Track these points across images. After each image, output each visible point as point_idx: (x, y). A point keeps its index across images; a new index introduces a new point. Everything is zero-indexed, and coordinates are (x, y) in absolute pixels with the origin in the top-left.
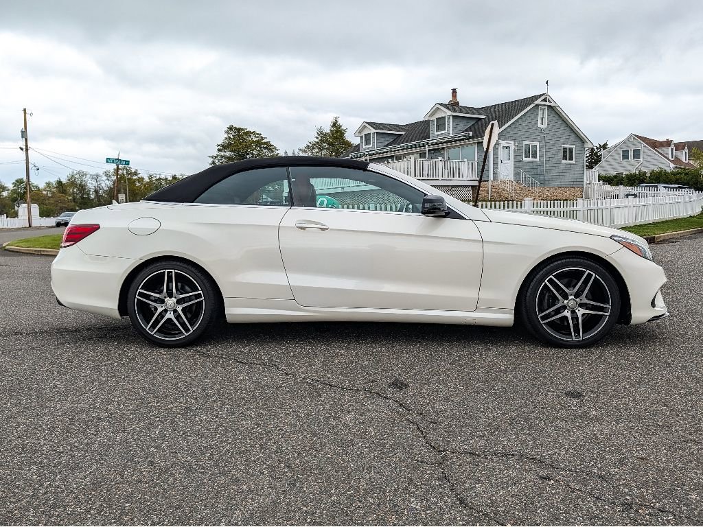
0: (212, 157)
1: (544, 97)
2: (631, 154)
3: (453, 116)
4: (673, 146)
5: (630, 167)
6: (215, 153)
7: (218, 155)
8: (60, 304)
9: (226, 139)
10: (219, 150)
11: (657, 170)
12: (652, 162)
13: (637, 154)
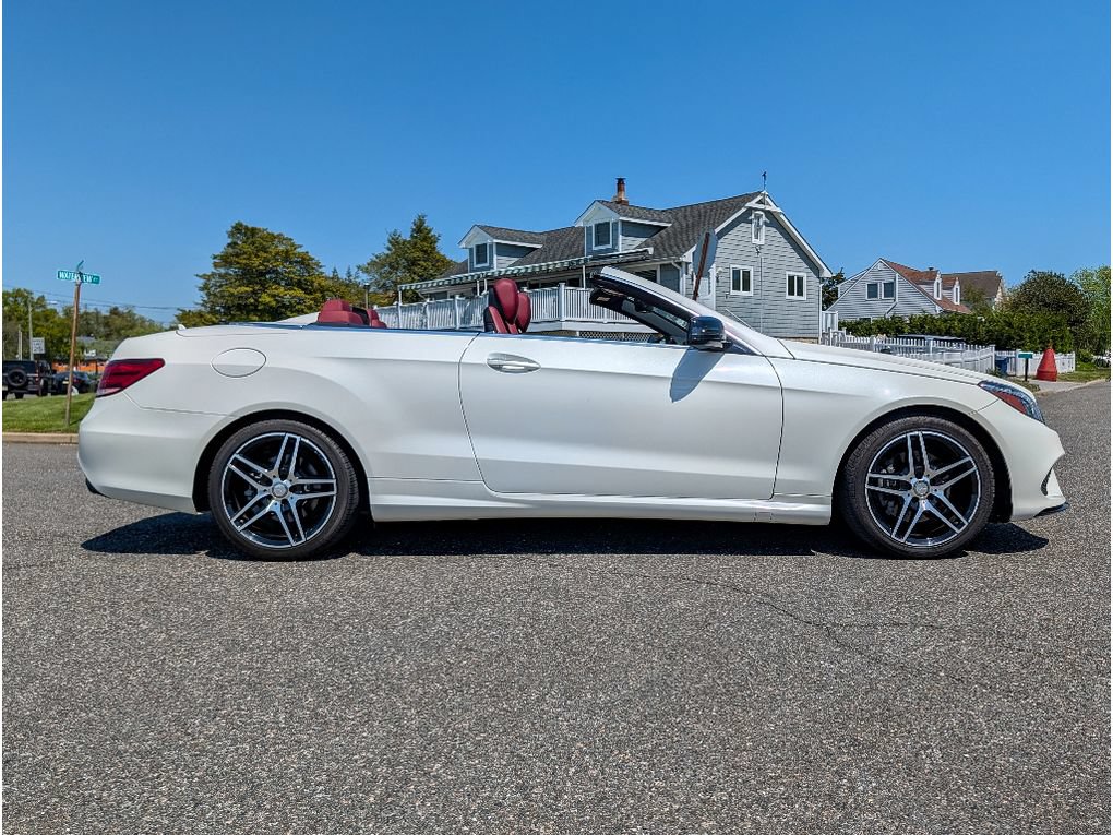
0: (204, 276)
1: (759, 198)
2: (881, 290)
3: (623, 222)
4: (938, 280)
5: (880, 309)
6: (209, 269)
7: (213, 274)
8: (92, 490)
9: (229, 245)
10: (216, 265)
11: (918, 314)
12: (909, 304)
13: (890, 289)
